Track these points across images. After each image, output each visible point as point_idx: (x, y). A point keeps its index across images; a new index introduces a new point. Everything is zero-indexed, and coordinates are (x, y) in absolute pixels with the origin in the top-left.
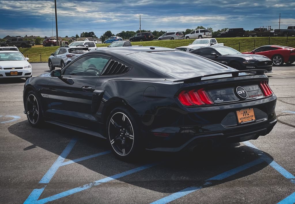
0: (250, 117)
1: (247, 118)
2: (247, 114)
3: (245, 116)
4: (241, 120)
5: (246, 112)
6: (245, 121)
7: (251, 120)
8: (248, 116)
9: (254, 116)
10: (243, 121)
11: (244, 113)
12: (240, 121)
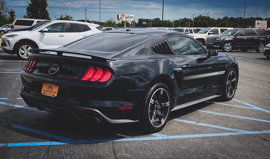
0: (53, 92)
1: (50, 92)
2: (51, 89)
3: (48, 90)
4: (44, 92)
5: (51, 87)
6: (47, 94)
7: (53, 95)
8: (52, 91)
9: (57, 93)
10: (45, 93)
11: (50, 87)
12: (42, 92)
